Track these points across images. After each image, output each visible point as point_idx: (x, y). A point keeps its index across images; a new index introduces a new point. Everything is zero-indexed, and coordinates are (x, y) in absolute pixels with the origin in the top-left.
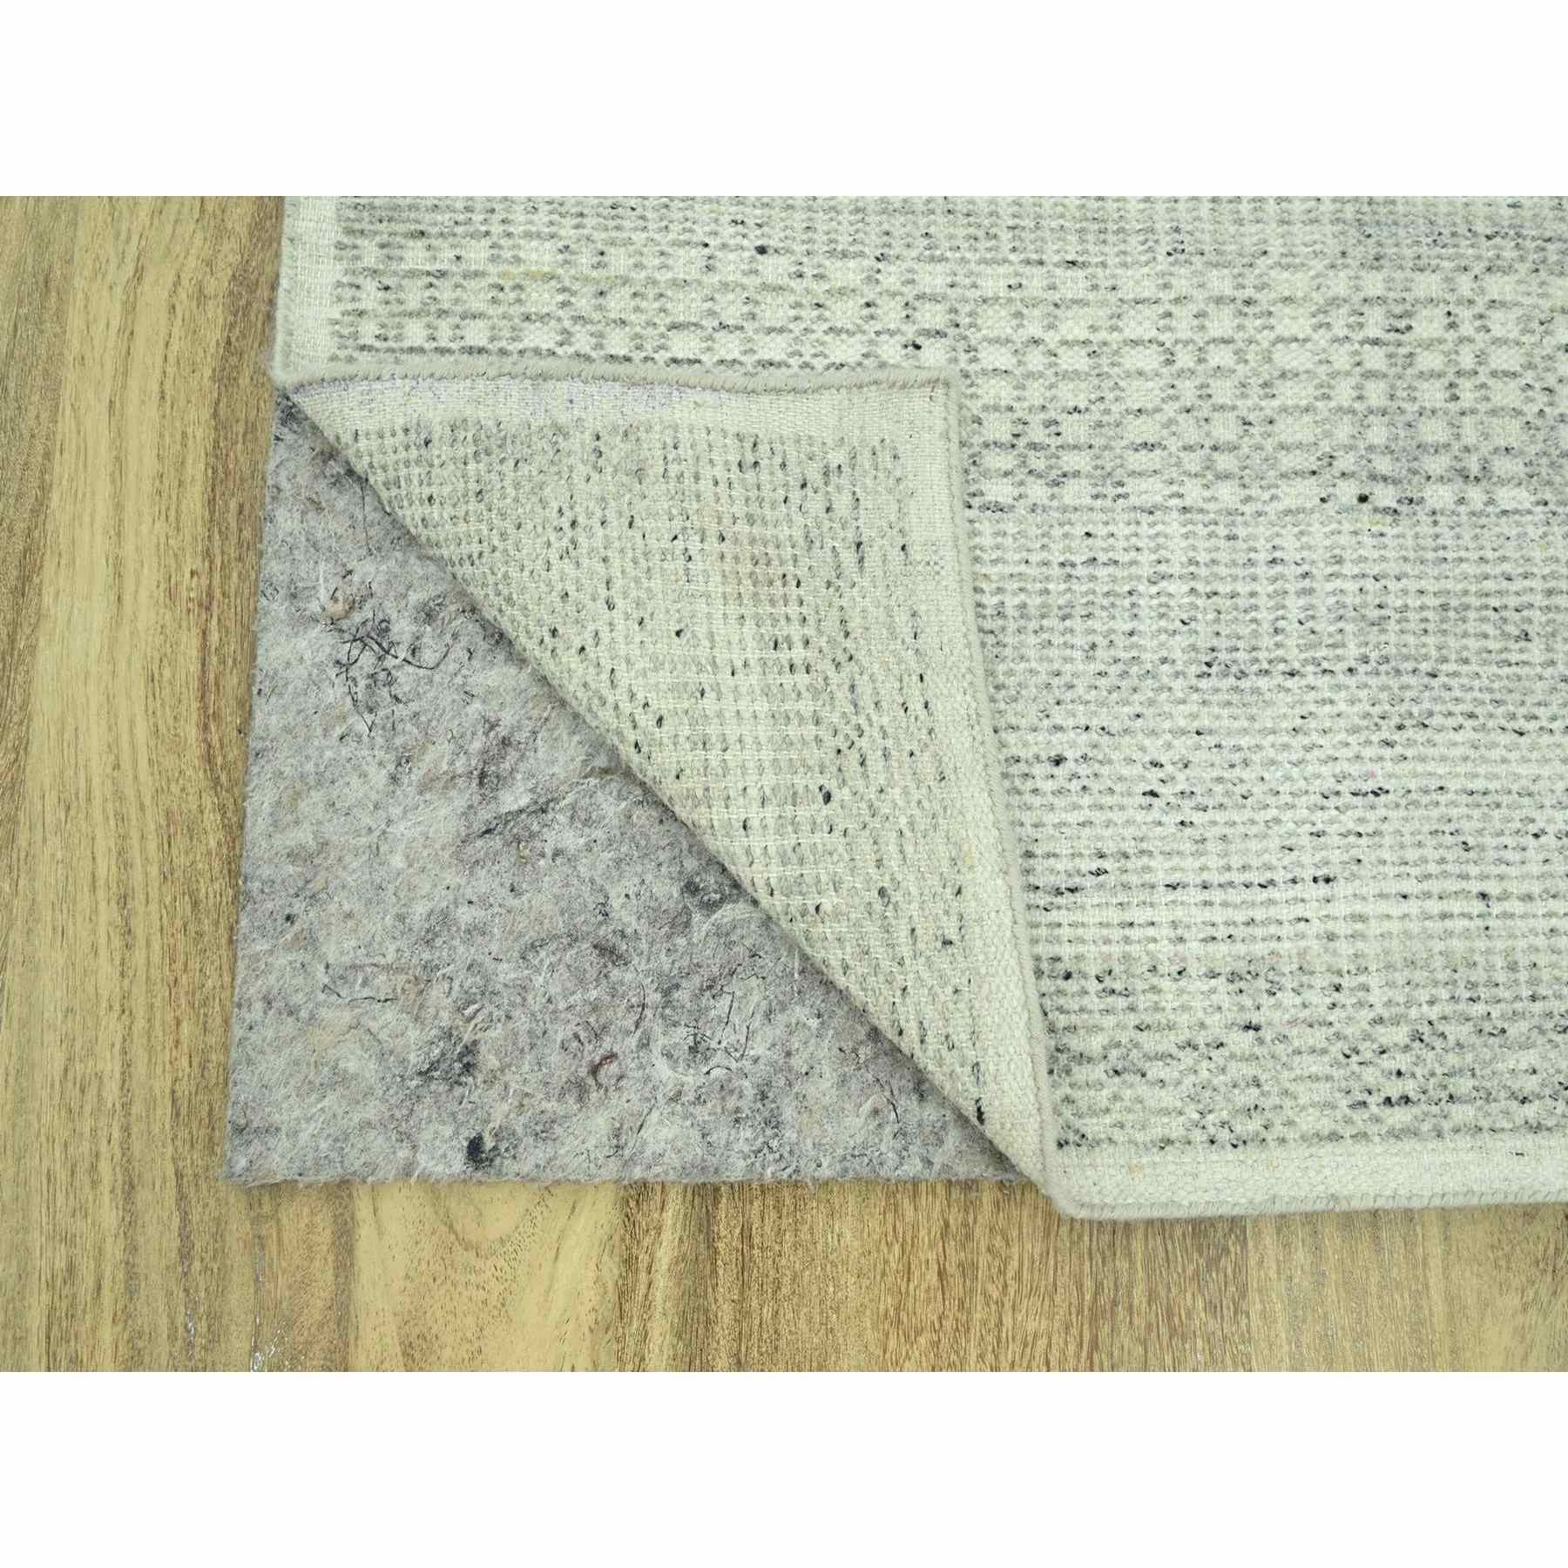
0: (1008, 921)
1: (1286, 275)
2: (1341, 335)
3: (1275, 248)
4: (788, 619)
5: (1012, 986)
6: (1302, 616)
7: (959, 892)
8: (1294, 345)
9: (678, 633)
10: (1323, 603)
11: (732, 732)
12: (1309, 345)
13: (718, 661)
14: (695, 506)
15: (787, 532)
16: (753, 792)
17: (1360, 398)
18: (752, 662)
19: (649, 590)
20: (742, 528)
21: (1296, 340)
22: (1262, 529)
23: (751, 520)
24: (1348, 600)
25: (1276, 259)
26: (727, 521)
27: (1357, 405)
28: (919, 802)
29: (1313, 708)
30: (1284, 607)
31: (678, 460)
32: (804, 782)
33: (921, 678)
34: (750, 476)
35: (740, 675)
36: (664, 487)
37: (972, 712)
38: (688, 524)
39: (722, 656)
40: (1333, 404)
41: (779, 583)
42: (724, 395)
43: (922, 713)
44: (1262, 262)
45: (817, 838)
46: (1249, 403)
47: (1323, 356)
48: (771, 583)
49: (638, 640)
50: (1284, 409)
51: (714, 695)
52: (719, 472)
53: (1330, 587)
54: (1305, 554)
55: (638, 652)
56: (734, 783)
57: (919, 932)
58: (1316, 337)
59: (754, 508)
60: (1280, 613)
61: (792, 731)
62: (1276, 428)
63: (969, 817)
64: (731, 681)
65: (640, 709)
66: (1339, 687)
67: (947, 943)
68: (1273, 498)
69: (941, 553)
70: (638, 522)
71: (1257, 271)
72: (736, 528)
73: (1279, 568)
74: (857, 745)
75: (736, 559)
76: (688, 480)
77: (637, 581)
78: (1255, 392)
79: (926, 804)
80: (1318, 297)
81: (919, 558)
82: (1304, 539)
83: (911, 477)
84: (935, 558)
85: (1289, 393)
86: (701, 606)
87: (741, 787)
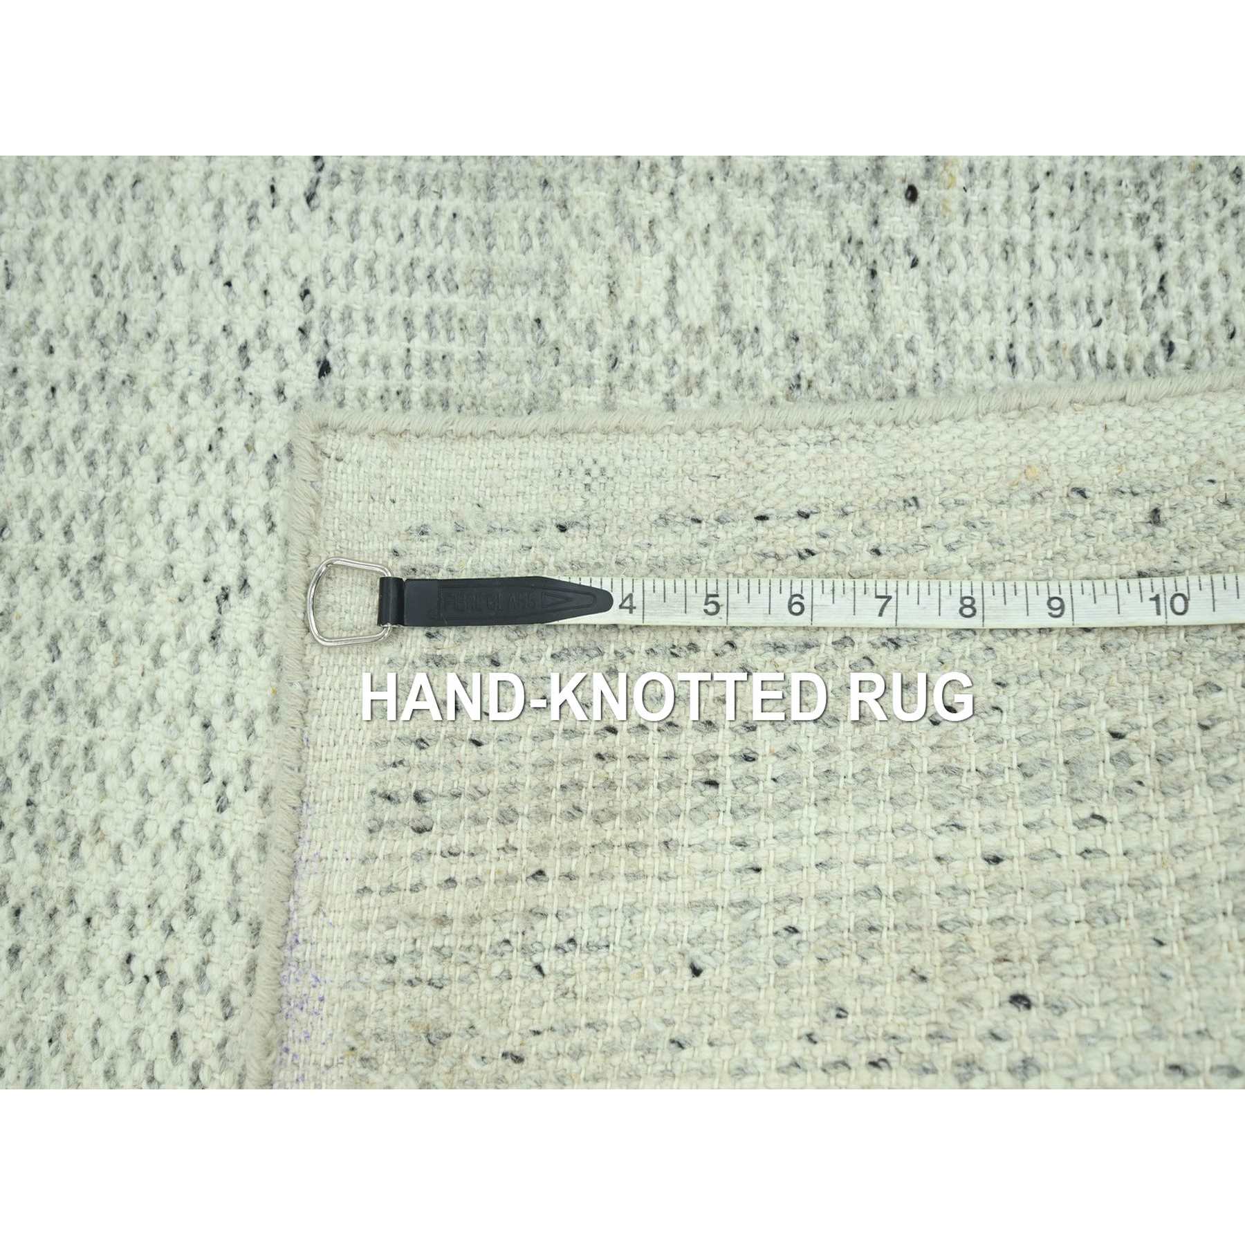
0: (1120, 411)
1: (575, 289)
2: (667, 204)
3: (530, 303)
4: (669, 757)
5: (1214, 411)
6: (1088, 320)
7: (1082, 493)
8: (681, 285)
9: (696, 972)
10: (1072, 281)
11: (849, 879)
12: (681, 261)
13: (738, 897)
14: (487, 926)
15: (526, 744)
16: (944, 843)
17: (759, 180)
18: (738, 832)
19: (625, 1027)
20: (522, 831)
21: (673, 281)
22: (960, 375)
23: (507, 817)
24: (1065, 239)
25: (547, 303)
26: (510, 865)
27: (771, 188)
28: (950, 548)
29: (1217, 317)
30: (1076, 349)
31: (415, 954)
32: (926, 752)
33: (762, 518)
34: (438, 811)
35: (761, 856)
36: (456, 987)
37: (812, 437)
38: (517, 941)
39: (730, 889)
40: (769, 229)
41: (611, 767)
42: (305, 851)
43: (816, 523)
44: (553, 331)
45: (1008, 733)
46: (766, 374)
47: (697, 238)
48: (610, 785)
49: (707, 1051)
50: (775, 312)
51: (794, 909)
52: (434, 872)
53: (1048, 267)
54: (1000, 305)
55: (726, 1053)
56: (931, 878)
57: (1144, 566)
58: (669, 247)
59: (490, 807)
60: (1085, 356)
61: (847, 764)
62: (805, 331)
63: (970, 462)
64: (770, 875)
65: (818, 1050)
66: (1183, 268)
67: (1155, 516)
68: (911, 350)
69: (573, 461)
70: (512, 1045)
71: (568, 340)
72: (523, 845)
73: (1020, 352)
74: (868, 650)
75: (572, 848)
76: (448, 938)
77: (610, 1051)
78: (749, 364)
79: (951, 537)
80: (611, 236)
81: (580, 502)
82: (978, 303)
83: (454, 507)
84: (580, 473)
85: (752, 302)
86: (651, 924)
87: (935, 867)
